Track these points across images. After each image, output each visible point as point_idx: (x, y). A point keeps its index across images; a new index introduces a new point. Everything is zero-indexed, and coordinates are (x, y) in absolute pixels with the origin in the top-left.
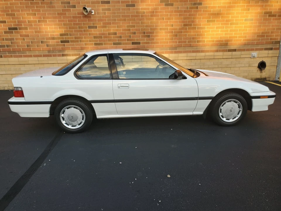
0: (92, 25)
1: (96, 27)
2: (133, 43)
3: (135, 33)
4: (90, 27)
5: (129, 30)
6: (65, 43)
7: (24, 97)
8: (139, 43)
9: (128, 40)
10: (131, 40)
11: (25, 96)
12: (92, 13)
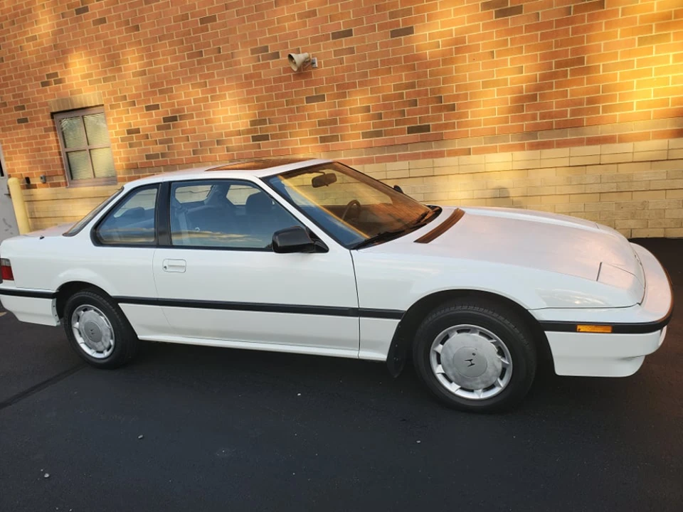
0: (314, 95)
1: (322, 98)
2: (411, 130)
3: (414, 103)
4: (310, 100)
5: (401, 96)
6: (260, 142)
7: (13, 280)
8: (427, 128)
9: (398, 123)
10: (404, 122)
11: (14, 278)
12: (314, 66)
